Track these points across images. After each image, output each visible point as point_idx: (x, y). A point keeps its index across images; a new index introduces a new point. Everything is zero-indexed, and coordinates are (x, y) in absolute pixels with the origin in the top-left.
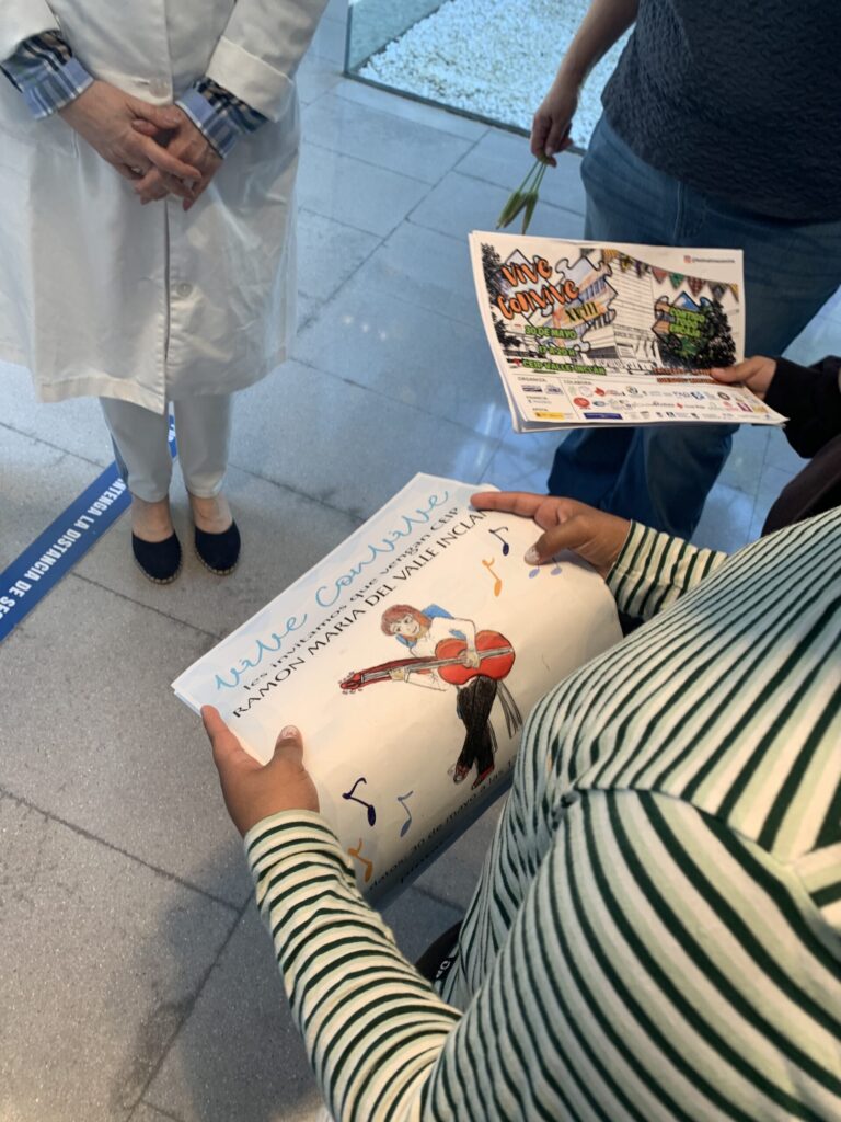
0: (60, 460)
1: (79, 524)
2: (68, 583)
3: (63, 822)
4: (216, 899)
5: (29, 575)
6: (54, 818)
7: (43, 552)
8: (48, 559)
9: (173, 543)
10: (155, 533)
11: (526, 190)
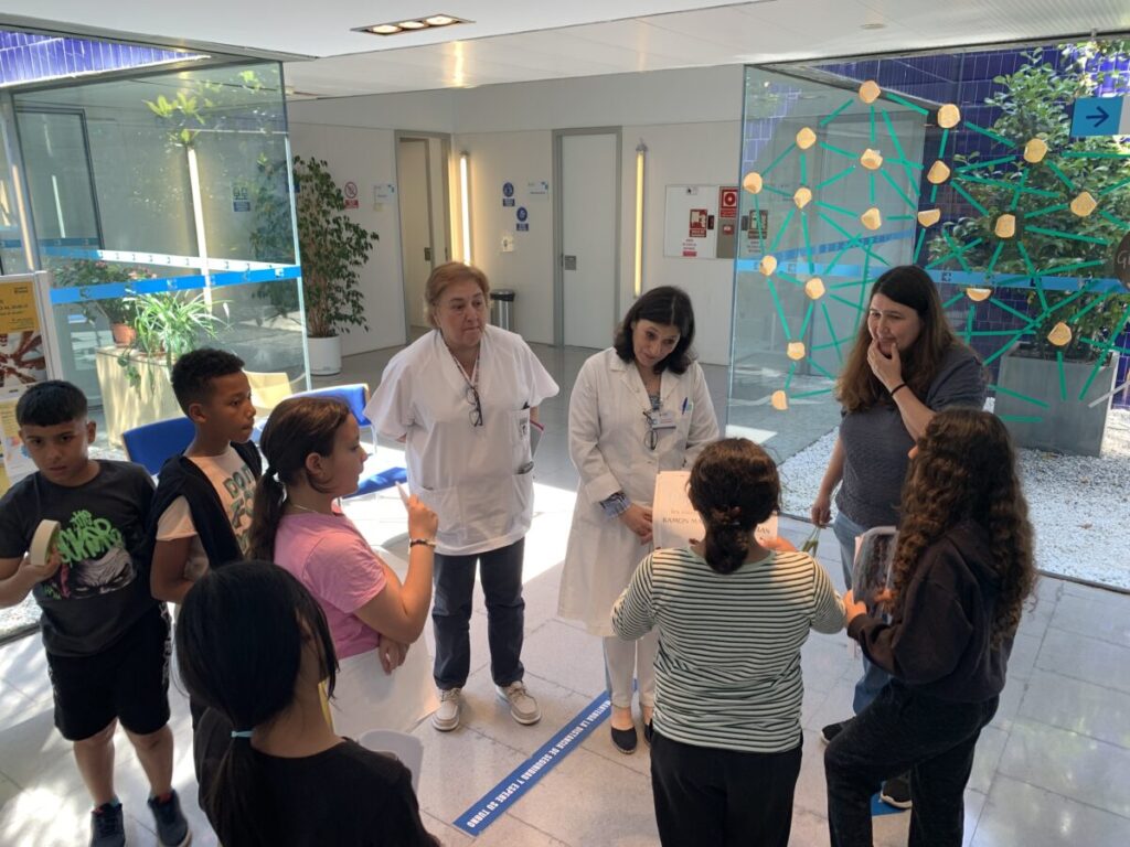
0: (570, 695)
1: (582, 724)
2: (578, 751)
5: (559, 746)
7: (565, 736)
8: (568, 739)
9: (633, 731)
10: (624, 726)
11: (812, 540)
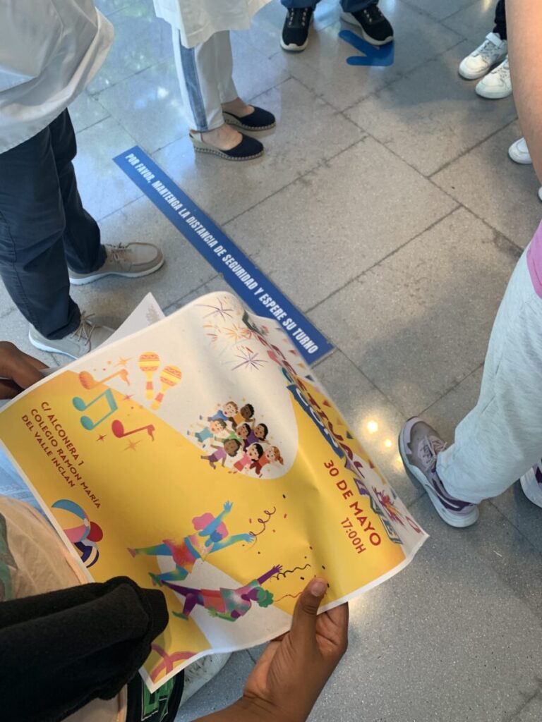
3: (384, 259)
4: (452, 212)
6: (380, 261)
